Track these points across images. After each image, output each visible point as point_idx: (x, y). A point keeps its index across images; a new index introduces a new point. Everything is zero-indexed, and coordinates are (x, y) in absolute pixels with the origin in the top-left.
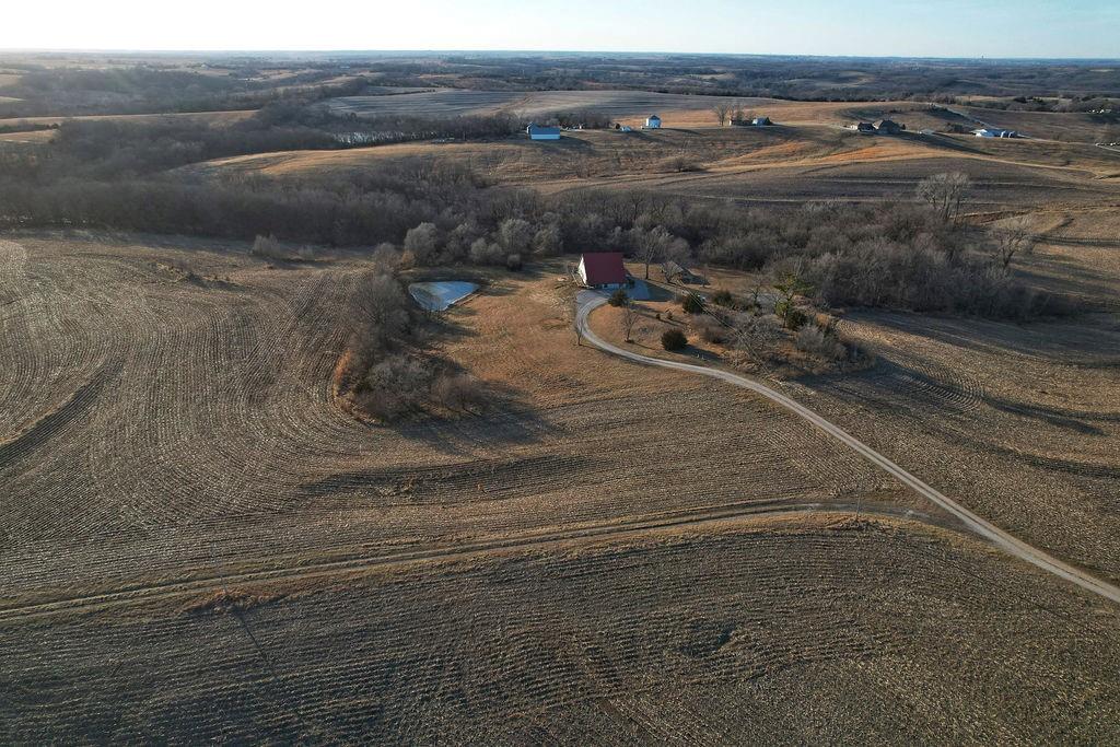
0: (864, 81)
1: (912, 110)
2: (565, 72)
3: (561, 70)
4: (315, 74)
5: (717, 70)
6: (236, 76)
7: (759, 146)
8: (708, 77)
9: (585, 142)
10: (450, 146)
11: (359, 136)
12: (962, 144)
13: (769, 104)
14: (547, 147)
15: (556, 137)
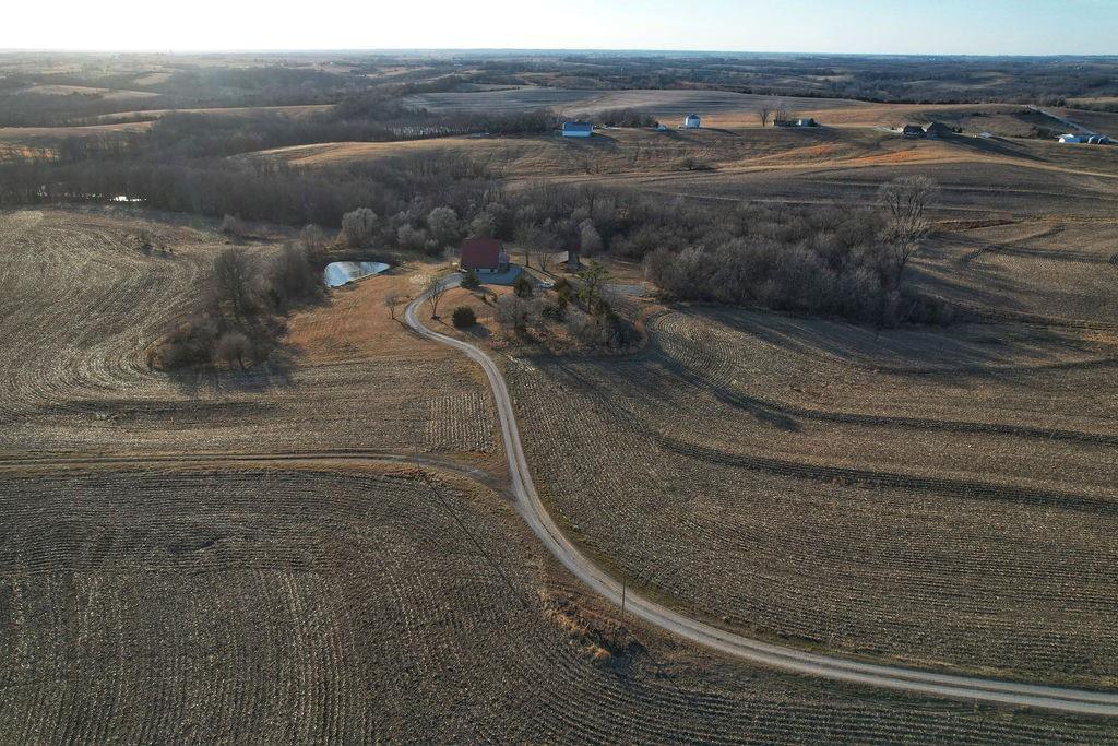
0: (999, 81)
1: (999, 113)
2: (675, 72)
3: (670, 69)
4: (427, 71)
5: (835, 71)
6: (358, 73)
7: (791, 147)
8: (822, 78)
9: (613, 139)
10: (484, 140)
11: (410, 131)
12: (1018, 149)
13: (848, 105)
14: (573, 144)
15: (586, 134)
